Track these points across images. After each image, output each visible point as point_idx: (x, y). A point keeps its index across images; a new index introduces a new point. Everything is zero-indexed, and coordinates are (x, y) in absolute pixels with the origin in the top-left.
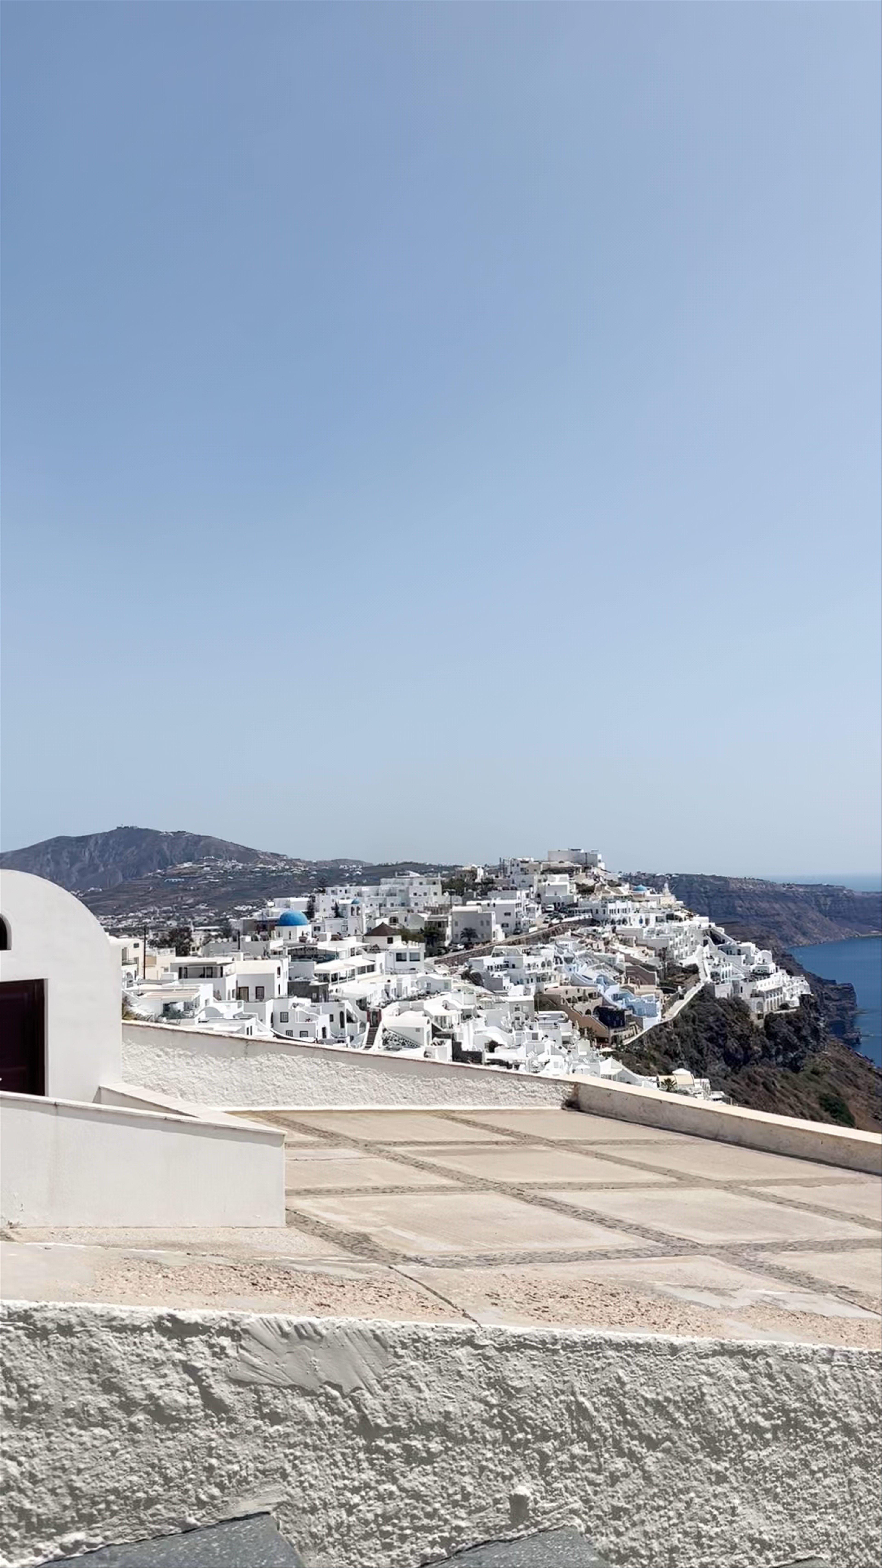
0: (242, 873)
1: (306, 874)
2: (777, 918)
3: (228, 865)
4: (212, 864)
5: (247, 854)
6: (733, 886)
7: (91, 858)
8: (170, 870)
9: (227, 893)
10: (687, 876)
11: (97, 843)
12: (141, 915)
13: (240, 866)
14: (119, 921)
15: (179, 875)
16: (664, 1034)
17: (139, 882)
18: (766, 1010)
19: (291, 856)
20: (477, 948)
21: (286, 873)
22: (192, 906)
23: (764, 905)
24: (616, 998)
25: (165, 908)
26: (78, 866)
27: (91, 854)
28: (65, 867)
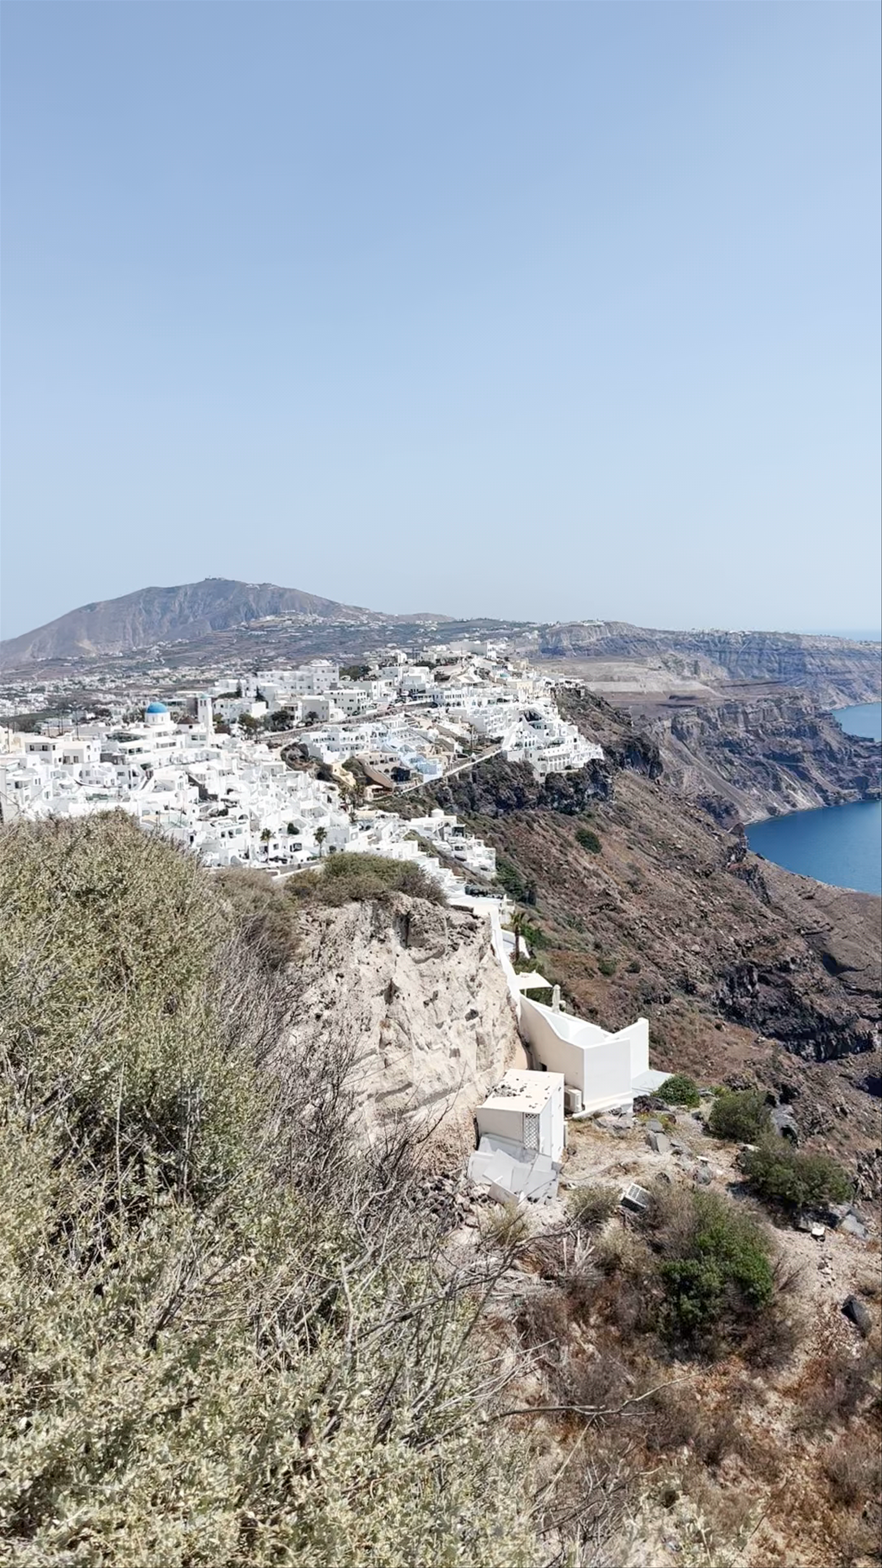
0: (321, 628)
1: (384, 629)
2: (848, 676)
3: (309, 619)
4: (293, 618)
5: (330, 607)
6: (805, 644)
7: (181, 610)
8: (253, 623)
9: (307, 647)
10: (760, 633)
11: (186, 594)
12: (222, 667)
13: (321, 620)
14: (203, 672)
15: (262, 628)
16: (437, 786)
17: (224, 634)
18: (549, 771)
19: (374, 609)
20: (315, 725)
21: (363, 628)
22: (271, 659)
23: (836, 663)
24: (412, 761)
25: (247, 661)
26: (168, 616)
27: (180, 605)
28: (156, 617)
